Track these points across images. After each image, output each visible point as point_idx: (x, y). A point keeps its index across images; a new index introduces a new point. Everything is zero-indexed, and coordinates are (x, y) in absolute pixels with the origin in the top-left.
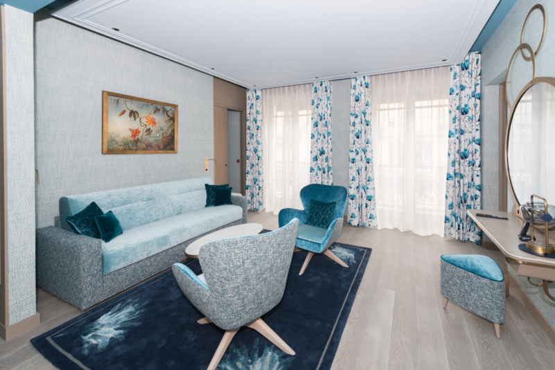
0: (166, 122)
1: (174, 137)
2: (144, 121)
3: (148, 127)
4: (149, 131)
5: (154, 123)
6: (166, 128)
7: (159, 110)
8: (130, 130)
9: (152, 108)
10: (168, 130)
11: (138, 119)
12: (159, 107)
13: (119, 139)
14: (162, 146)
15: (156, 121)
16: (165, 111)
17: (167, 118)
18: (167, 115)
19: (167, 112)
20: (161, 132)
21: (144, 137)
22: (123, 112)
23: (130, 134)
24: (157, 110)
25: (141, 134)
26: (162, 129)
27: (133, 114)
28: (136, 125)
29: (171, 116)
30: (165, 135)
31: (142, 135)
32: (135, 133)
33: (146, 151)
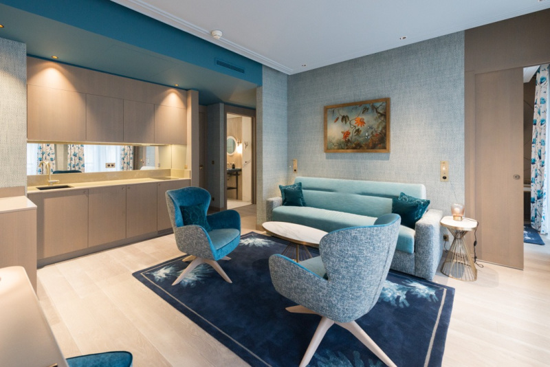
0: (375, 120)
1: (385, 135)
2: (354, 122)
3: (357, 128)
4: (358, 131)
5: (362, 122)
6: (375, 127)
7: (368, 109)
8: (342, 132)
9: (361, 109)
10: (378, 127)
11: (348, 123)
12: (368, 106)
13: (334, 141)
14: (371, 145)
15: (365, 121)
16: (374, 109)
17: (376, 115)
18: (377, 112)
19: (377, 109)
20: (370, 131)
21: (354, 138)
22: (337, 119)
23: (342, 136)
24: (365, 110)
25: (350, 135)
26: (371, 128)
27: (345, 119)
28: (347, 128)
29: (381, 112)
30: (374, 134)
31: (352, 136)
32: (346, 134)
33: (355, 150)
